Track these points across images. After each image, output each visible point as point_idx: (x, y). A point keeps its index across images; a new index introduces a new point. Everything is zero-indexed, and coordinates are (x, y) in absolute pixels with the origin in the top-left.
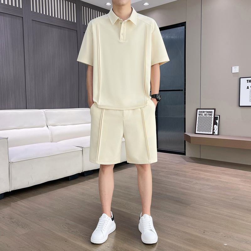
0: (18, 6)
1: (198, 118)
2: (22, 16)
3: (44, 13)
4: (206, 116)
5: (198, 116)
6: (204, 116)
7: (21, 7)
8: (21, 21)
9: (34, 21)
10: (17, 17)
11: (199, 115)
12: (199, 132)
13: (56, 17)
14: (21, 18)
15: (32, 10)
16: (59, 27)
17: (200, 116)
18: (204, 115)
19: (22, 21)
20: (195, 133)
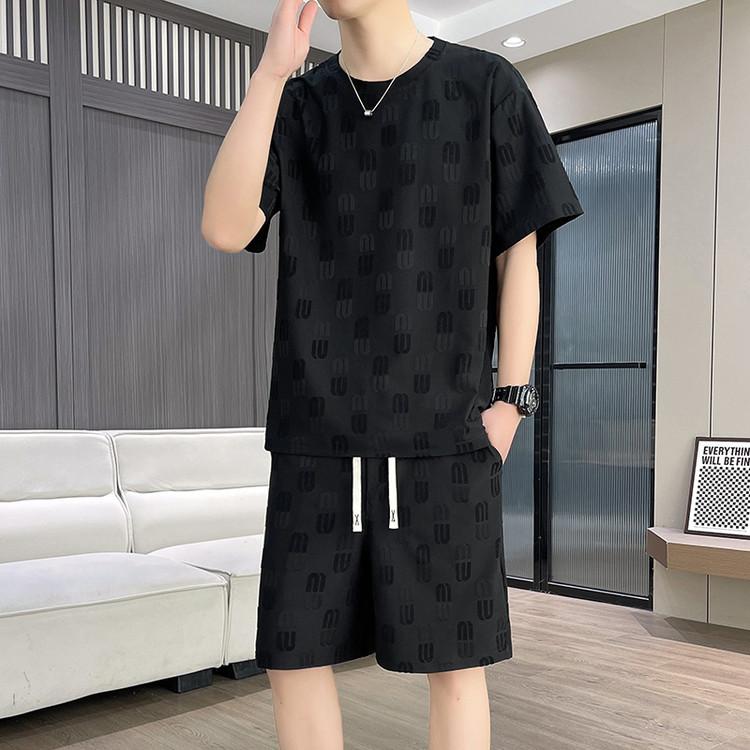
0: (31, 57)
1: (698, 473)
2: (47, 93)
3: (131, 82)
4: (730, 467)
5: (699, 465)
6: (724, 467)
7: (44, 60)
8: (44, 112)
9: (93, 112)
10: (29, 97)
11: (705, 460)
12: (700, 528)
13: (176, 94)
14: (41, 99)
15: (84, 72)
16: (186, 132)
17: (707, 466)
18: (722, 461)
19: (46, 110)
20: (687, 532)
